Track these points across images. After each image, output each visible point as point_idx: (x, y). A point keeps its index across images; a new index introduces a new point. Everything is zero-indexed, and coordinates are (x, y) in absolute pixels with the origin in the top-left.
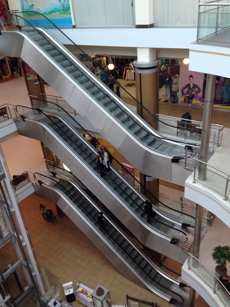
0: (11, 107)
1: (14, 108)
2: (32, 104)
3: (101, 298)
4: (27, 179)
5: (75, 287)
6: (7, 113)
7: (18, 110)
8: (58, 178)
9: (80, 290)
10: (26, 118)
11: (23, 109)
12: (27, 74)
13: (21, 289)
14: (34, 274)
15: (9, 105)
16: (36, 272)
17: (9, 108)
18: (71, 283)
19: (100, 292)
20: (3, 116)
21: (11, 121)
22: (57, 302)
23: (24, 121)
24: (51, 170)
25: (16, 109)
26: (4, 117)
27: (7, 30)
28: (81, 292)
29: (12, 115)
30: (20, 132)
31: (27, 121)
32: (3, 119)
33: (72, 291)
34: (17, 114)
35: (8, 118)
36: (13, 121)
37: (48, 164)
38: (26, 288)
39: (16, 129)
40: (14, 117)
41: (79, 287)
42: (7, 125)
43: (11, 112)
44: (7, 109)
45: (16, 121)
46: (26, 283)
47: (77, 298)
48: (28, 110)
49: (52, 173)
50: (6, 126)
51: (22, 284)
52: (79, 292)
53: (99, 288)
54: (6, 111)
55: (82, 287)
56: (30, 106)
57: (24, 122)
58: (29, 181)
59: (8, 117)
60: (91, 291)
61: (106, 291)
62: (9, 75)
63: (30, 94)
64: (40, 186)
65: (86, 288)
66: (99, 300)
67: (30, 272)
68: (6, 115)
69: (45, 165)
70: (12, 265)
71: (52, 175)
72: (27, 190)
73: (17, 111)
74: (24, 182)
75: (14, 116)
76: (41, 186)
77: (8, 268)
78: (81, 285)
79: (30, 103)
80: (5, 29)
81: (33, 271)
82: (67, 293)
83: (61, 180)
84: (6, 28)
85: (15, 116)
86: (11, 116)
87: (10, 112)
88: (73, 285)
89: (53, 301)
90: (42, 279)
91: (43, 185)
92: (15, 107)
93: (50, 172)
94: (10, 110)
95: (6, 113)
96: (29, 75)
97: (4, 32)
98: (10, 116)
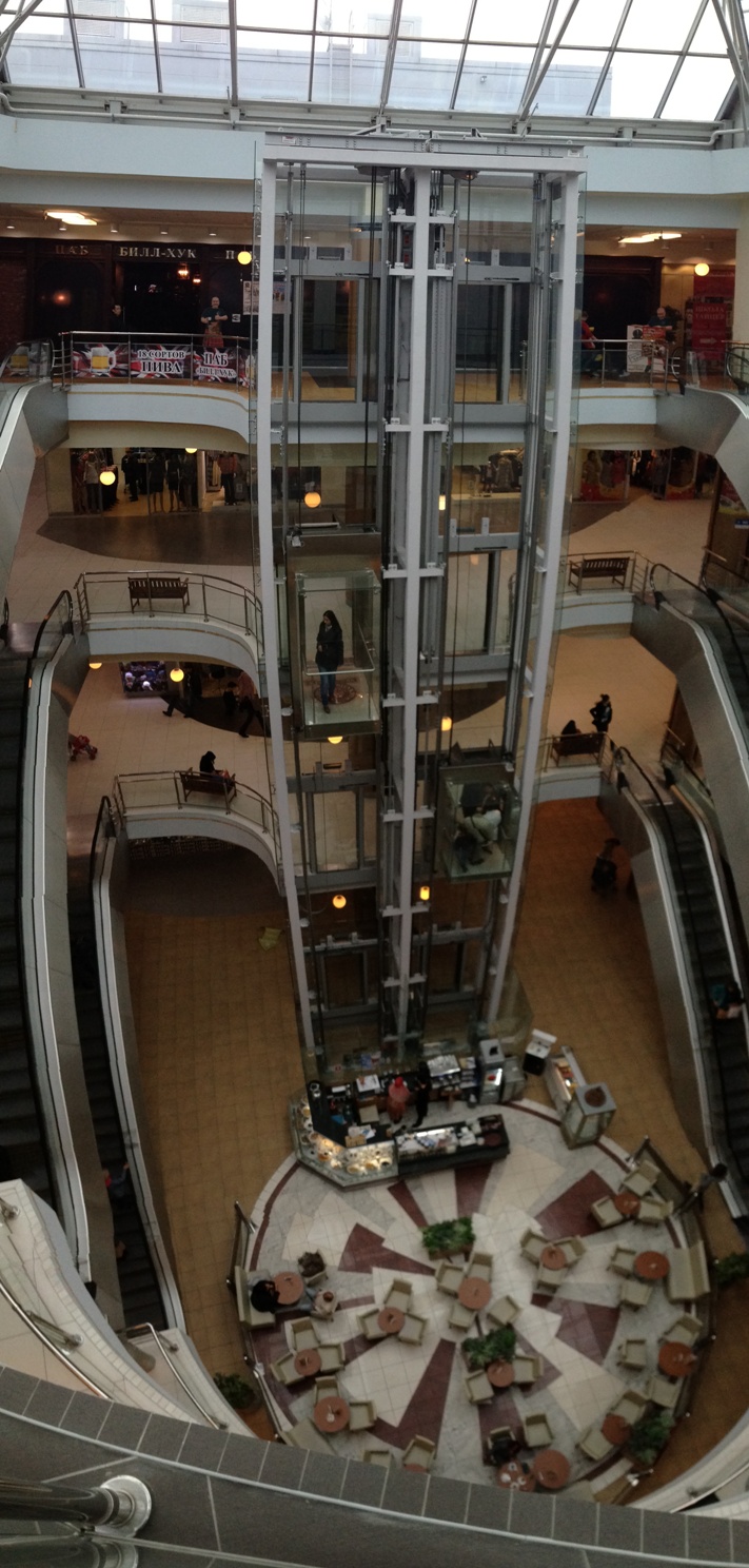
0: (641, 564)
1: (647, 568)
2: (703, 573)
3: (590, 1110)
4: (596, 754)
5: (556, 1053)
6: (624, 574)
7: (654, 575)
8: (673, 796)
9: (562, 1063)
10: (665, 600)
11: (669, 576)
12: (722, 497)
13: (457, 983)
14: (493, 971)
15: (638, 557)
16: (499, 972)
17: (635, 562)
18: (552, 1039)
19: (595, 1097)
20: (611, 578)
21: (626, 595)
22: (499, 1050)
23: (658, 607)
24: (669, 765)
25: (652, 572)
26: (614, 579)
27: (702, 385)
28: (561, 1069)
29: (635, 582)
30: (635, 631)
31: (665, 610)
32: (611, 586)
33: (543, 1054)
34: (648, 585)
35: (620, 586)
36: (630, 599)
37: (669, 745)
38: (467, 988)
39: (628, 619)
40: (637, 590)
41: (562, 1056)
42: (611, 603)
43: (635, 576)
44: (631, 563)
45: (638, 600)
46: (472, 979)
47: (546, 1074)
48: (678, 584)
49: (667, 772)
50: (606, 603)
51: (464, 974)
52: (557, 1065)
53: (599, 1090)
54: (625, 569)
55: (569, 1061)
56: (696, 581)
57: (655, 610)
58: (599, 762)
59: (623, 585)
60: (580, 1081)
61: (610, 1104)
62: (688, 487)
63: (710, 546)
64: (616, 789)
65: (575, 1069)
66: (583, 1111)
67: (490, 963)
68: (620, 578)
69: (659, 741)
70: (464, 927)
71: (663, 778)
72: (581, 780)
73: (651, 578)
74: (584, 757)
75: (638, 586)
76: (620, 792)
77: (454, 928)
78: (570, 1057)
79: (700, 569)
80: (699, 382)
81: (495, 965)
82: (532, 1050)
83: (678, 804)
84: (700, 379)
85: (641, 587)
86: (632, 584)
87: (633, 574)
88: (553, 1045)
89: (493, 1043)
90: (504, 993)
91: (624, 790)
92: (651, 566)
93: (663, 766)
94: (636, 569)
95: (622, 572)
96: (728, 500)
97: (694, 390)
98: (627, 584)
